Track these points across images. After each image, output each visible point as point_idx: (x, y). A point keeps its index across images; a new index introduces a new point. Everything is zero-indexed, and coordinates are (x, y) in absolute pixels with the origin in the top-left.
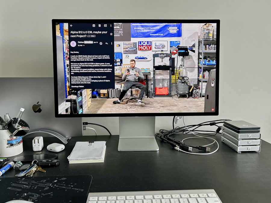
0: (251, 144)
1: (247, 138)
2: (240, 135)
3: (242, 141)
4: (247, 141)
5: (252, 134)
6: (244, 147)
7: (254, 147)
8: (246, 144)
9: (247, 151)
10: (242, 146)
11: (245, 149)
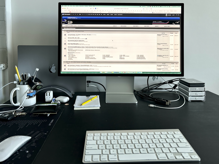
0: (198, 95)
1: (195, 91)
2: (190, 88)
3: (191, 93)
4: (195, 92)
5: (199, 88)
6: (193, 97)
7: (201, 97)
8: (195, 95)
9: (195, 100)
10: (192, 96)
11: (194, 99)
